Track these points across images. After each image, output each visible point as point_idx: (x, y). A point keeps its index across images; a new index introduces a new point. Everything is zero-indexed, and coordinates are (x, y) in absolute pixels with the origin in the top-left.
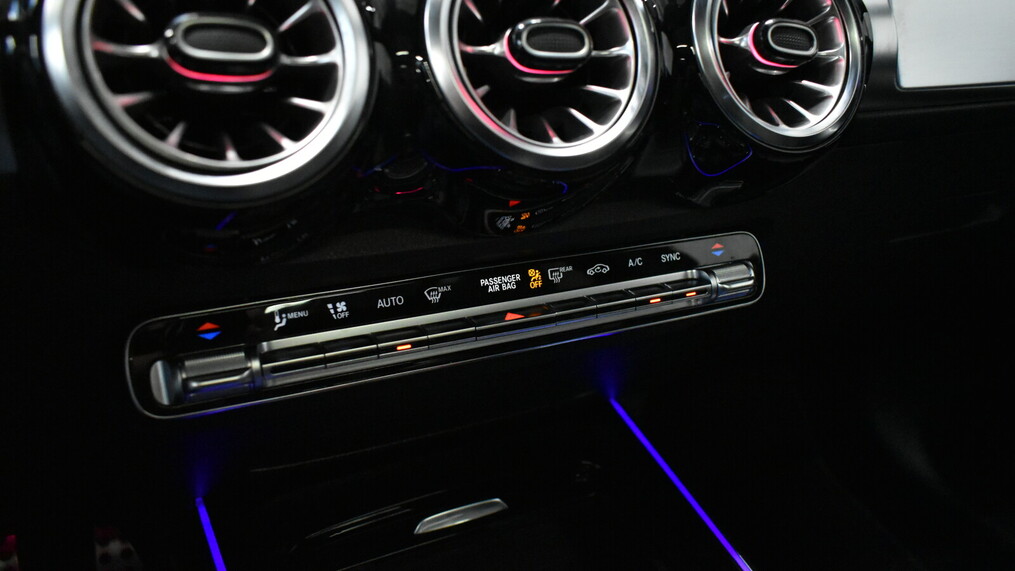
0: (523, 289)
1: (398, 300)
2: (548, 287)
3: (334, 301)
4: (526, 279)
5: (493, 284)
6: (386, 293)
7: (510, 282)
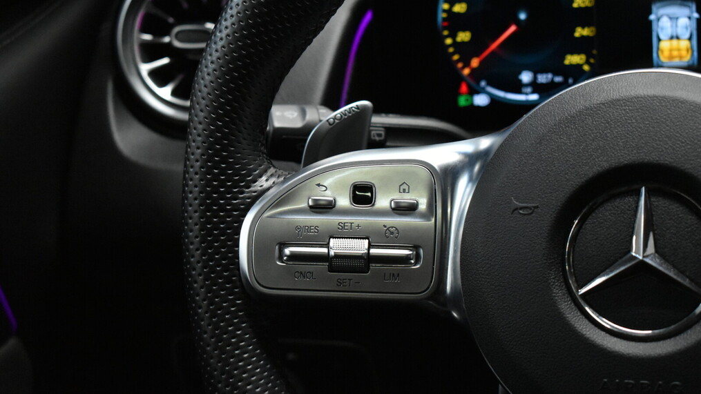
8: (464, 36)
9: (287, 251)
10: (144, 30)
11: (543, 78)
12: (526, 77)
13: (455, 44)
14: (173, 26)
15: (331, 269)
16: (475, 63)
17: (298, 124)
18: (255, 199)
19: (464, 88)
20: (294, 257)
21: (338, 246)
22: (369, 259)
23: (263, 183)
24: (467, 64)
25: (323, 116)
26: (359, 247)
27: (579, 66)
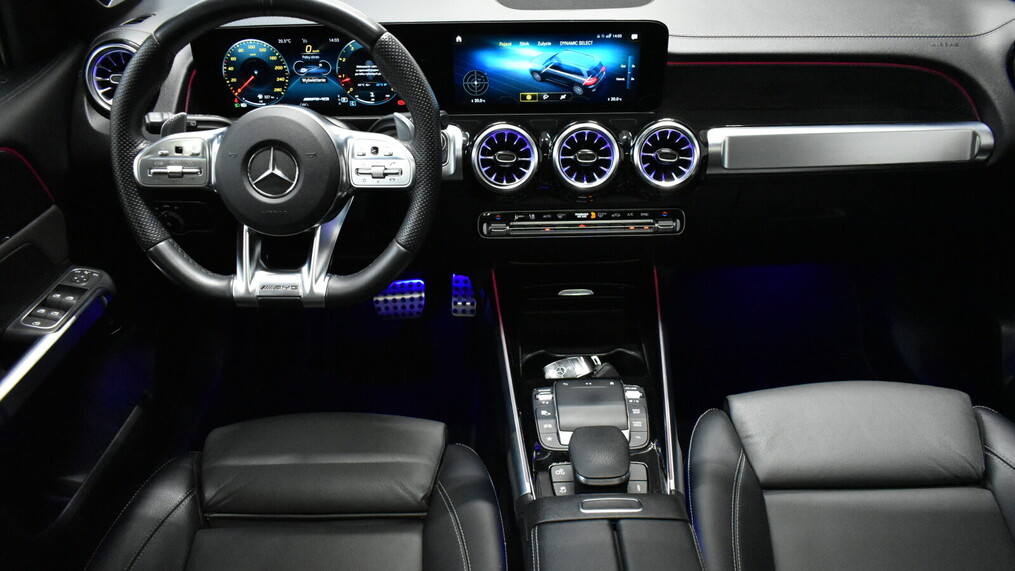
0: (589, 218)
1: (549, 216)
2: (597, 218)
3: (532, 213)
4: (590, 215)
5: (579, 215)
6: (546, 214)
7: (585, 215)
8: (234, 80)
9: (152, 171)
10: (97, 75)
11: (266, 97)
12: (260, 96)
13: (231, 83)
14: (111, 73)
15: (170, 177)
16: (239, 90)
17: (160, 120)
18: (138, 153)
19: (236, 100)
20: (154, 173)
21: (171, 169)
22: (183, 173)
23: (141, 146)
24: (236, 91)
25: (170, 116)
26: (178, 169)
27: (280, 92)
